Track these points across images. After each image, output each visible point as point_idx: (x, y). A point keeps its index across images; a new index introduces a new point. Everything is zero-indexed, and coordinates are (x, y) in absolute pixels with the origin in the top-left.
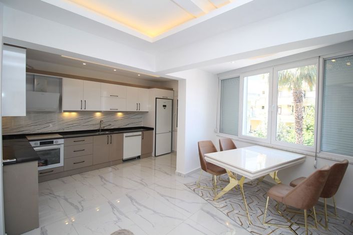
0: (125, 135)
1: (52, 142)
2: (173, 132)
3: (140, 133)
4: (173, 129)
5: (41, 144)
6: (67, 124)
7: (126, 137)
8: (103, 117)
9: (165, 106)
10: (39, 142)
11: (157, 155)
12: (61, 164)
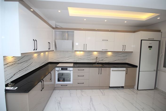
0: (112, 69)
1: (67, 69)
2: (158, 71)
3: (125, 69)
4: (159, 69)
5: (62, 69)
6: (78, 58)
7: (112, 70)
8: (98, 55)
9: (150, 47)
10: (60, 68)
11: (139, 89)
12: (71, 82)
